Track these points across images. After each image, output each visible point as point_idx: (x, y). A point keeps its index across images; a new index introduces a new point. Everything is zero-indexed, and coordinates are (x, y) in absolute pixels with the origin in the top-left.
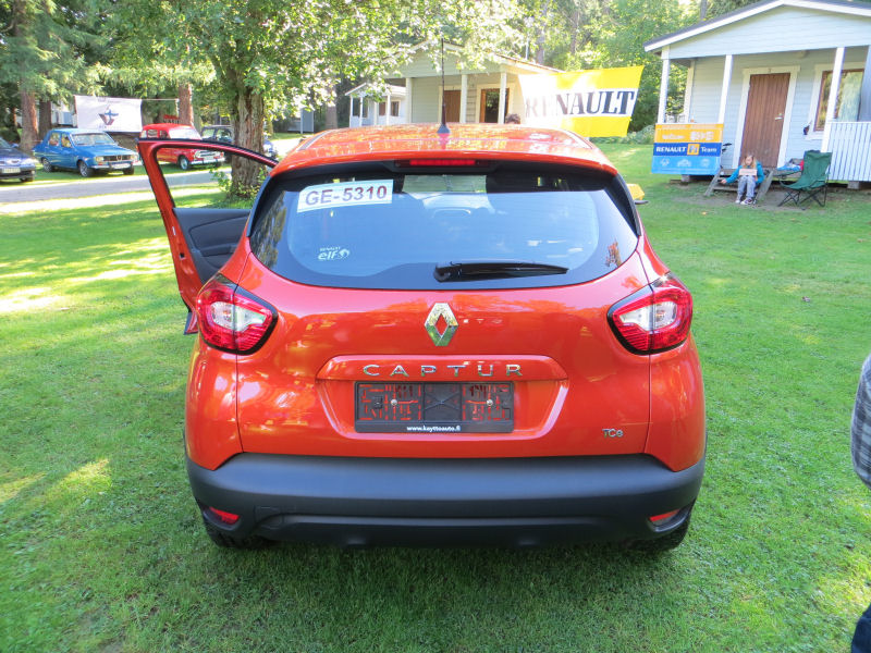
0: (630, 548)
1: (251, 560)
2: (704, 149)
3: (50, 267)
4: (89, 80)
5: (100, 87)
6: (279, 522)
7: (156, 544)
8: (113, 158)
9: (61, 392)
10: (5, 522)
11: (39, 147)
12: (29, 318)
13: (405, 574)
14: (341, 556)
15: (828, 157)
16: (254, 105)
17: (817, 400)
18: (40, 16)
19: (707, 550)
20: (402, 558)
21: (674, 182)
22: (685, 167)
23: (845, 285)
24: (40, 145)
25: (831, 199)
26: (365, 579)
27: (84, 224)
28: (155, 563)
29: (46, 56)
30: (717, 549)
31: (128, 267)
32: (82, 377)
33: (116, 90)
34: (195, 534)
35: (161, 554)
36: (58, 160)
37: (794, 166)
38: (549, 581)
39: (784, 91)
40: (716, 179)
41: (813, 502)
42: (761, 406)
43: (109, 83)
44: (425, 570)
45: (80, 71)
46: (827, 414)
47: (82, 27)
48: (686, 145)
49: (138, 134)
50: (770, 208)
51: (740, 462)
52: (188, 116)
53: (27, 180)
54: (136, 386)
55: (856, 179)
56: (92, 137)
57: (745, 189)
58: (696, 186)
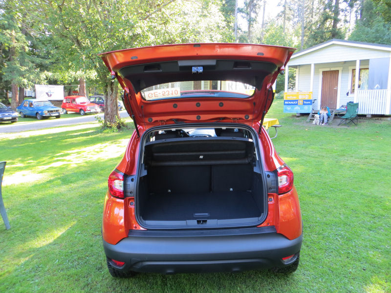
0: (277, 272)
1: (126, 283)
2: (305, 102)
3: (29, 161)
4: (42, 78)
5: (46, 81)
6: (140, 264)
7: (87, 277)
8: (52, 111)
9: (41, 215)
10: (25, 270)
11: (19, 107)
12: (23, 184)
13: (188, 286)
14: (162, 280)
15: (357, 105)
16: (114, 89)
17: (352, 210)
18: (21, 53)
19: (308, 272)
20: (186, 279)
21: (294, 116)
22: (298, 110)
23: (366, 160)
24: (20, 106)
25: (360, 122)
26: (172, 288)
27: (42, 142)
28: (88, 285)
29: (23, 69)
30: (312, 272)
31: (63, 160)
32: (48, 209)
33: (53, 82)
34: (102, 273)
35: (90, 281)
36: (27, 112)
37: (343, 108)
38: (245, 287)
39: (337, 78)
40: (311, 115)
41: (350, 252)
42: (330, 213)
43: (50, 79)
44: (196, 284)
45: (38, 74)
46: (356, 215)
47: (38, 56)
48: (297, 101)
49: (62, 101)
50: (334, 126)
51: (321, 236)
52: (83, 92)
53: (14, 122)
54: (72, 212)
55: (369, 113)
56: (42, 103)
57: (323, 119)
58: (303, 118)
